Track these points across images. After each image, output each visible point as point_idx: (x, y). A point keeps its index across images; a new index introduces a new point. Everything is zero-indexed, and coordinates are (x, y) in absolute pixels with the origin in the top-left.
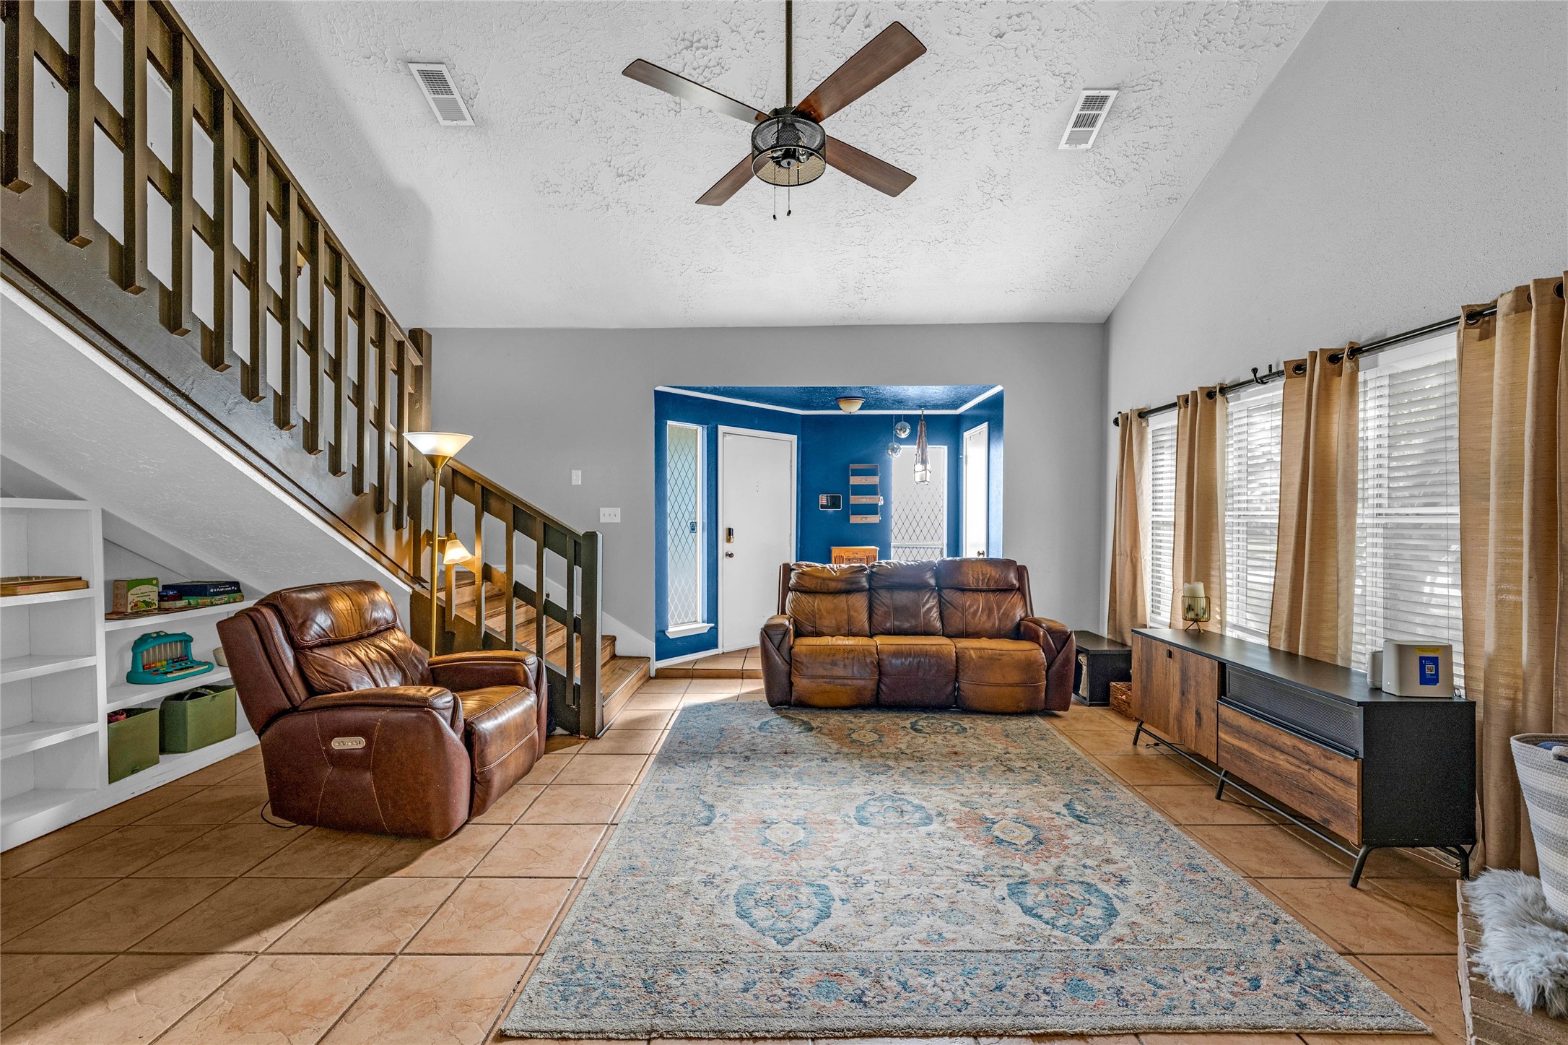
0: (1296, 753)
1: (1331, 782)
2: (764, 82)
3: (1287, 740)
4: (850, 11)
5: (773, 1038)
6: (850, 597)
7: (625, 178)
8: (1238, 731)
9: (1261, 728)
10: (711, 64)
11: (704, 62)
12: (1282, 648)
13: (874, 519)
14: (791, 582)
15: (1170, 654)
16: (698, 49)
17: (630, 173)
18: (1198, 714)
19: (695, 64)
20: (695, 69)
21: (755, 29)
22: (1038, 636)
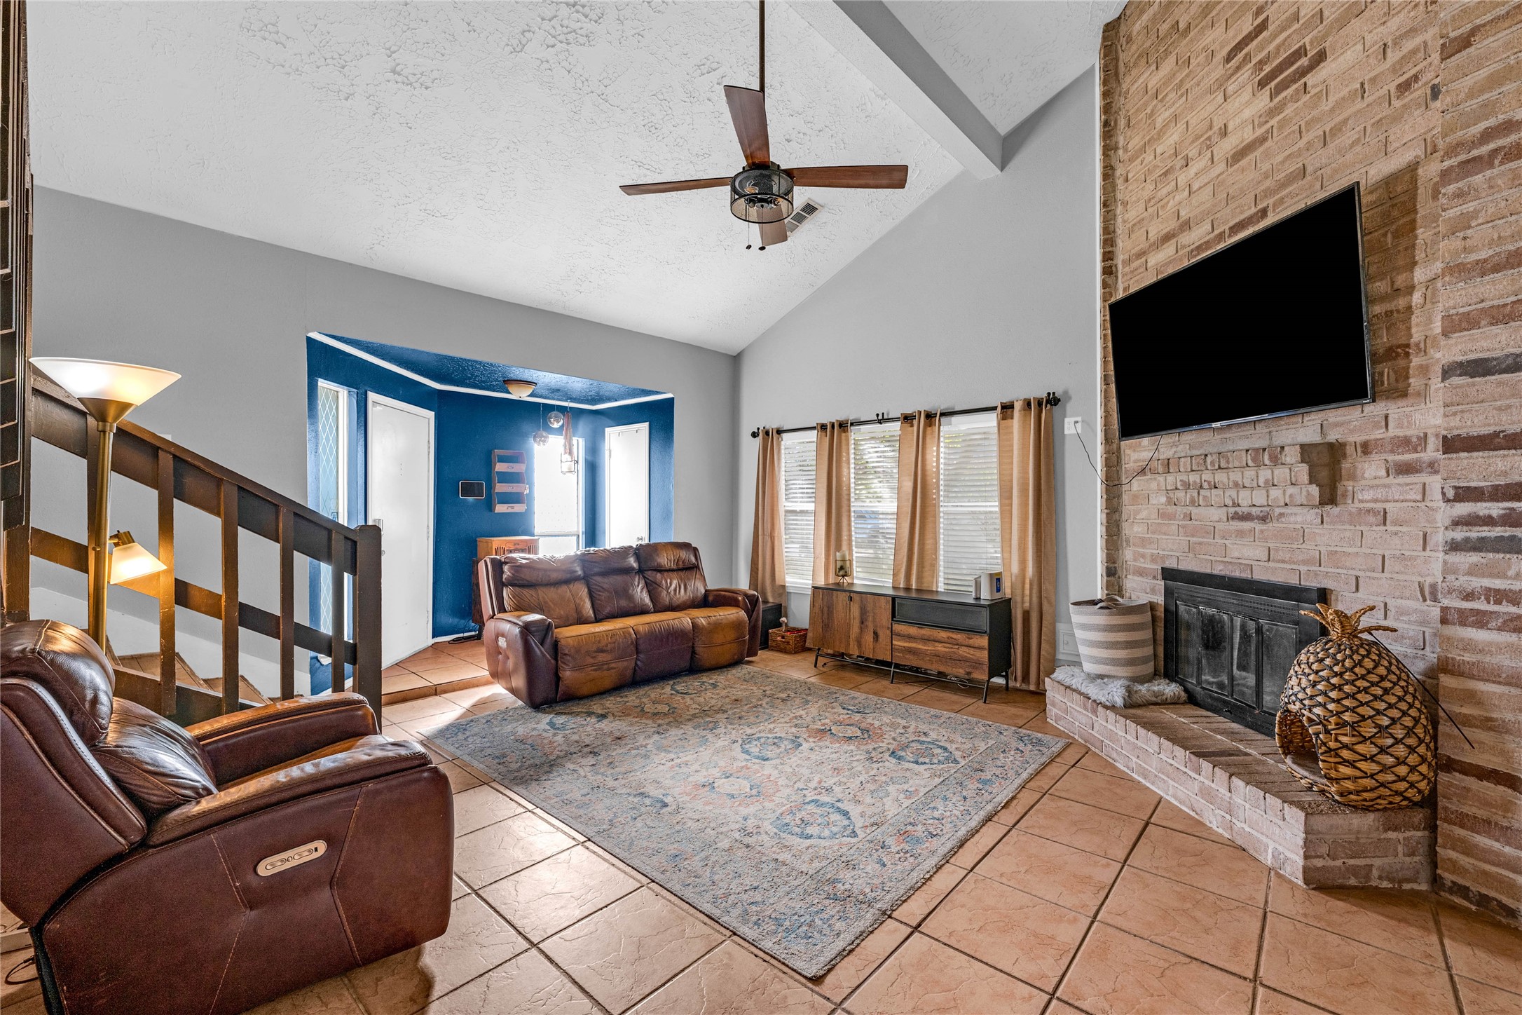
0: (950, 641)
1: (972, 651)
2: (616, 75)
3: (943, 634)
4: (715, 66)
5: (935, 873)
6: (571, 586)
7: (400, 79)
8: (909, 637)
9: (927, 632)
10: (579, 32)
11: (574, 25)
12: (902, 586)
13: (518, 508)
14: (505, 576)
15: (851, 599)
16: (578, 12)
17: (410, 77)
18: (875, 633)
19: (565, 23)
20: (562, 26)
21: (637, 31)
22: (738, 601)
